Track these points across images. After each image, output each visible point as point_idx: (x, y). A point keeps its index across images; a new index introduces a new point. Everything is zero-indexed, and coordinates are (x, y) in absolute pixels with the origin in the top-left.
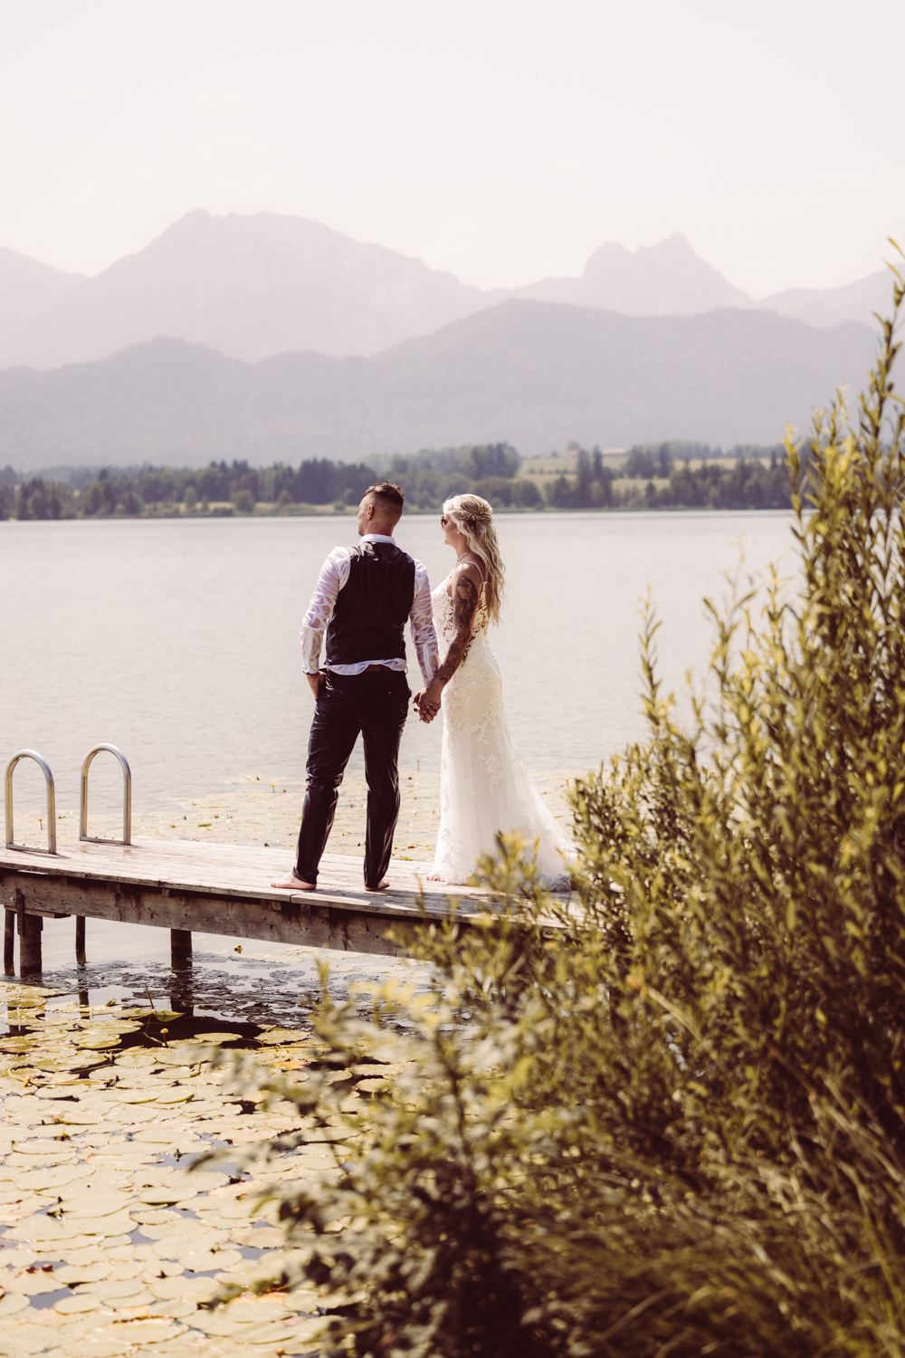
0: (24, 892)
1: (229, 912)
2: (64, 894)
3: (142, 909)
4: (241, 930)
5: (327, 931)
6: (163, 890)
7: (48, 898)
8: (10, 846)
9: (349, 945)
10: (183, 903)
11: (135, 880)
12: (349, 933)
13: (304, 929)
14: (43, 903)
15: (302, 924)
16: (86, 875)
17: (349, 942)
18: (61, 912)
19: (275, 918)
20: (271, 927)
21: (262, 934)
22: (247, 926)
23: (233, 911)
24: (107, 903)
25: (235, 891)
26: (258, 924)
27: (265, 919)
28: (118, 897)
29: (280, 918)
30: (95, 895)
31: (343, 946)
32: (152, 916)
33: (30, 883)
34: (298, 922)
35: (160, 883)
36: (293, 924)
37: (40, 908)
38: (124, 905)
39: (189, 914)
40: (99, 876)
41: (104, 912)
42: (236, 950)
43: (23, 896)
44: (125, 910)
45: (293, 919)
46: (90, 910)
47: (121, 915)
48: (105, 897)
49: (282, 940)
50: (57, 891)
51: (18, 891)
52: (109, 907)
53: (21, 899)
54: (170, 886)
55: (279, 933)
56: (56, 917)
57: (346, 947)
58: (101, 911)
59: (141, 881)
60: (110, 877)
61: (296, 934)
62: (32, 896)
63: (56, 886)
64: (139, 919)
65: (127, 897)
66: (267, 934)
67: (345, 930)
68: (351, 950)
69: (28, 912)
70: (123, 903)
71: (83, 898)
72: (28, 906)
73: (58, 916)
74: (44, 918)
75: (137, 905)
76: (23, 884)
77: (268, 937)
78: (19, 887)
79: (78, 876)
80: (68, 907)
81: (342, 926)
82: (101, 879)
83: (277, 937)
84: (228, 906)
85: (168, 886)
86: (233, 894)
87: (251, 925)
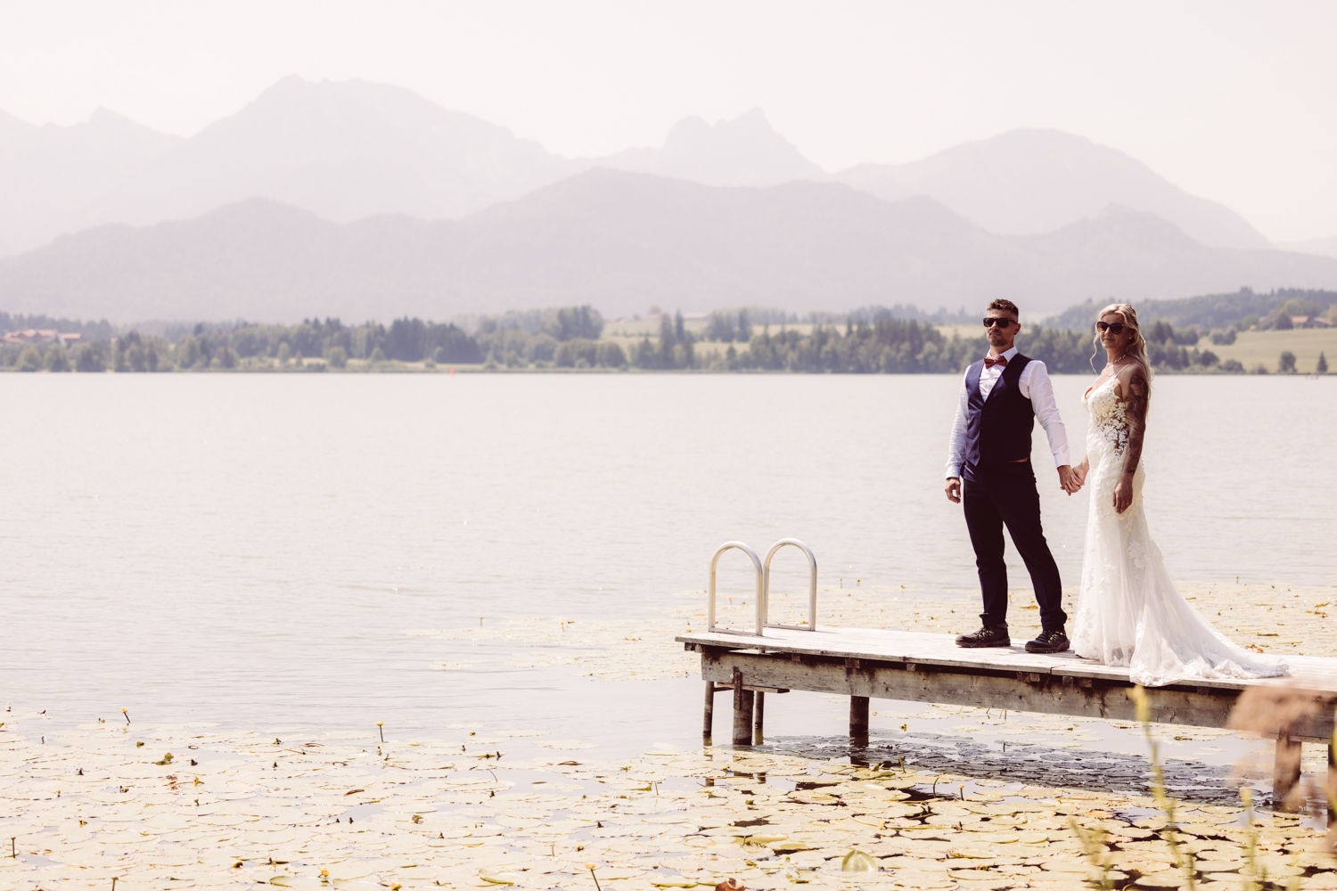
0: (741, 670)
1: (974, 685)
2: (788, 671)
3: (875, 684)
4: (987, 701)
5: (1081, 700)
6: (908, 665)
7: (769, 674)
8: (712, 630)
9: (1106, 713)
10: (922, 677)
11: (877, 656)
12: (1107, 701)
13: (1056, 699)
14: (764, 679)
15: (1055, 695)
16: (822, 652)
17: (1106, 710)
18: (783, 687)
19: (1023, 688)
20: (1020, 697)
21: (1010, 704)
22: (993, 697)
23: (978, 683)
24: (837, 678)
25: (989, 665)
26: (1006, 695)
27: (1014, 691)
28: (849, 672)
29: (1030, 689)
30: (823, 672)
31: (1099, 713)
32: (887, 689)
33: (749, 661)
34: (1051, 692)
35: (905, 658)
36: (1045, 695)
37: (761, 685)
38: (856, 680)
39: (928, 687)
40: (836, 653)
41: (832, 687)
42: (903, 728)
43: (741, 673)
44: (856, 685)
45: (1045, 690)
46: (818, 685)
47: (852, 689)
48: (834, 673)
49: (1033, 709)
50: (780, 667)
51: (736, 669)
52: (838, 682)
53: (739, 677)
54: (916, 662)
55: (1029, 703)
56: (779, 692)
57: (1103, 714)
58: (830, 686)
59: (883, 657)
60: (849, 654)
61: (1048, 704)
62: (751, 674)
63: (779, 664)
64: (873, 692)
65: (860, 671)
66: (1016, 704)
67: (1102, 699)
68: (1108, 718)
69: (744, 688)
70: (854, 677)
71: (809, 674)
72: (745, 681)
73: (781, 691)
74: (765, 693)
75: (870, 679)
76: (740, 663)
77: (1017, 707)
78: (736, 665)
79: (813, 653)
80: (792, 682)
81: (1098, 696)
82: (838, 655)
83: (1026, 706)
84: (972, 679)
85: (913, 661)
86: (987, 667)
87: (997, 696)
